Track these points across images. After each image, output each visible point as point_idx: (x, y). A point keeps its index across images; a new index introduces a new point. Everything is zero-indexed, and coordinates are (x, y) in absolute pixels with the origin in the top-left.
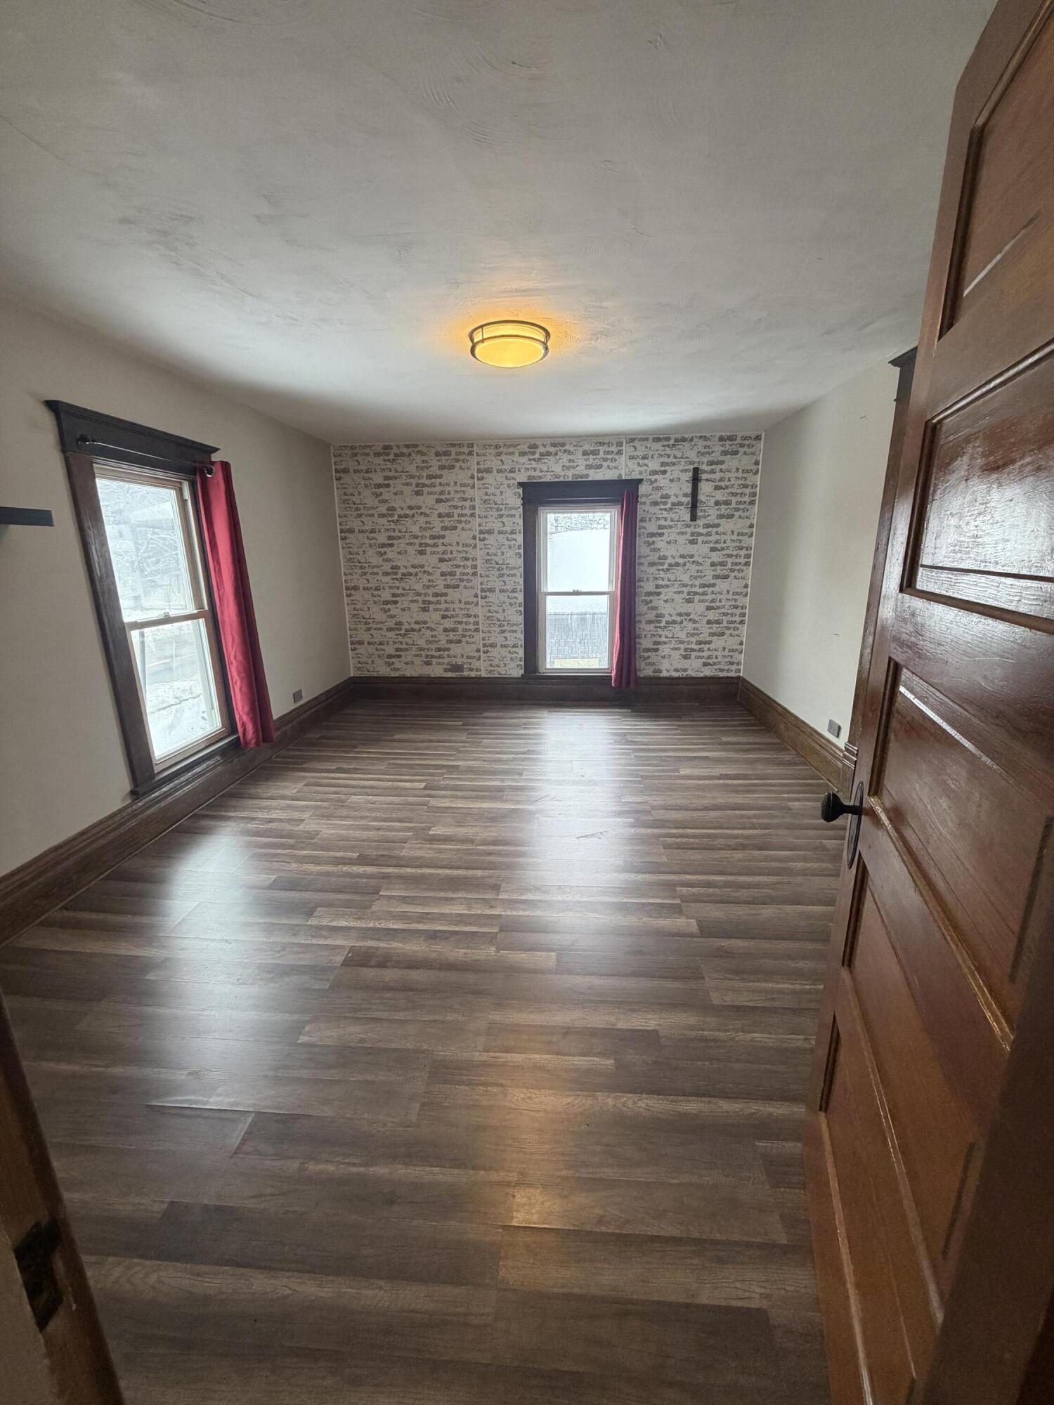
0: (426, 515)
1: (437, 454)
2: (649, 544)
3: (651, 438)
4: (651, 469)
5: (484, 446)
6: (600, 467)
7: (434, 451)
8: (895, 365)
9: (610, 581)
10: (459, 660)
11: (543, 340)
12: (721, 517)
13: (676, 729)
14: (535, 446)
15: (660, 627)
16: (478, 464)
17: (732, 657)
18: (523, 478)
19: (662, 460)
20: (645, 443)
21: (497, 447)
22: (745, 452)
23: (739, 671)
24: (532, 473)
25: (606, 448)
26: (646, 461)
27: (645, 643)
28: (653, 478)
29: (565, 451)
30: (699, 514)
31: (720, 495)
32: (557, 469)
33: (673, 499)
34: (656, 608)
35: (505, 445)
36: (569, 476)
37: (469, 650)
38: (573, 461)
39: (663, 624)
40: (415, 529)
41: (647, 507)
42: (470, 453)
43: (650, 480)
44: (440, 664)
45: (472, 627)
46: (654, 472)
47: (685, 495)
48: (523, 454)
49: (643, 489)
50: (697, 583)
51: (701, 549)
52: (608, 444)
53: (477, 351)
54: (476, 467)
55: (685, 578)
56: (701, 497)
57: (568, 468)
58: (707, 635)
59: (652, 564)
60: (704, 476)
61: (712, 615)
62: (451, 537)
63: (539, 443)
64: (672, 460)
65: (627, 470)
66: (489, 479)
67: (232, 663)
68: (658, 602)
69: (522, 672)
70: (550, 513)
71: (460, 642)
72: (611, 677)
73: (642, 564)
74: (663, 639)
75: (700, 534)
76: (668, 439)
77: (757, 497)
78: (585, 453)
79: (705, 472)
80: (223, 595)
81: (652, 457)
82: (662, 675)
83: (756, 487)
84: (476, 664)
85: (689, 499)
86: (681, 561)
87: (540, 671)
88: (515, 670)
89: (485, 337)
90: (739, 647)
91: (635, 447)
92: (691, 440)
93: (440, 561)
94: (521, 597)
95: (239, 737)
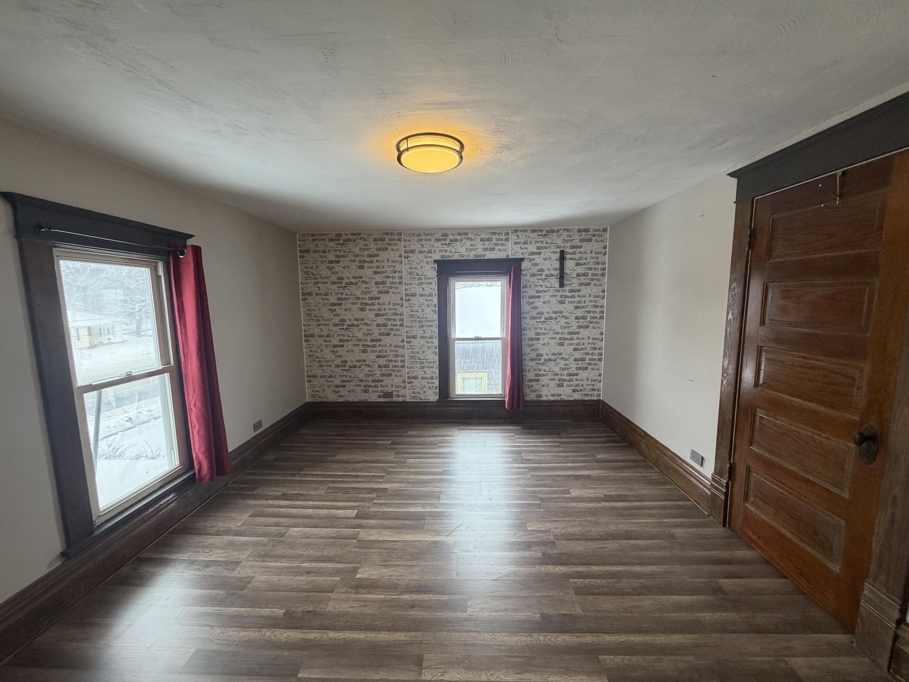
0: (366, 283)
1: (375, 240)
2: (530, 304)
3: (529, 229)
4: (530, 251)
5: (409, 235)
6: (493, 249)
7: (372, 238)
8: (732, 177)
9: (502, 330)
10: (390, 389)
11: (458, 150)
12: (581, 284)
13: (559, 446)
14: (446, 235)
15: (540, 364)
16: (405, 247)
17: (593, 385)
18: (437, 257)
19: (538, 245)
20: (525, 233)
21: (419, 235)
22: (596, 240)
23: (599, 395)
24: (444, 254)
25: (497, 236)
26: (526, 246)
27: (530, 375)
28: (532, 257)
29: (468, 238)
30: (566, 282)
31: (580, 270)
32: (463, 251)
33: (547, 272)
34: (537, 349)
35: (424, 234)
36: (471, 256)
37: (398, 381)
38: (474, 245)
39: (542, 361)
40: (358, 293)
41: (528, 278)
42: (399, 240)
43: (530, 259)
44: (375, 392)
45: (399, 364)
46: (533, 253)
47: (555, 269)
48: (438, 240)
49: (524, 265)
50: (566, 331)
51: (568, 307)
52: (499, 234)
53: (403, 159)
54: (403, 249)
55: (557, 328)
56: (567, 271)
57: (470, 250)
58: (575, 369)
59: (533, 318)
60: (568, 256)
61: (578, 355)
62: (385, 298)
63: (448, 232)
64: (544, 245)
65: (513, 252)
66: (413, 257)
67: (191, 410)
68: (538, 345)
69: (438, 397)
70: (457, 281)
71: (390, 375)
72: (505, 400)
73: (526, 318)
74: (542, 372)
75: (566, 297)
76: (541, 231)
77: (607, 271)
78: (482, 240)
79: (569, 253)
80: (187, 353)
81: (531, 243)
82: (542, 399)
83: (605, 264)
84: (402, 392)
85: (558, 272)
86: (554, 316)
87: (451, 397)
88: (432, 396)
89: (409, 146)
90: (599, 378)
91: (518, 236)
92: (558, 231)
93: (376, 316)
94: (436, 342)
95: (195, 473)
